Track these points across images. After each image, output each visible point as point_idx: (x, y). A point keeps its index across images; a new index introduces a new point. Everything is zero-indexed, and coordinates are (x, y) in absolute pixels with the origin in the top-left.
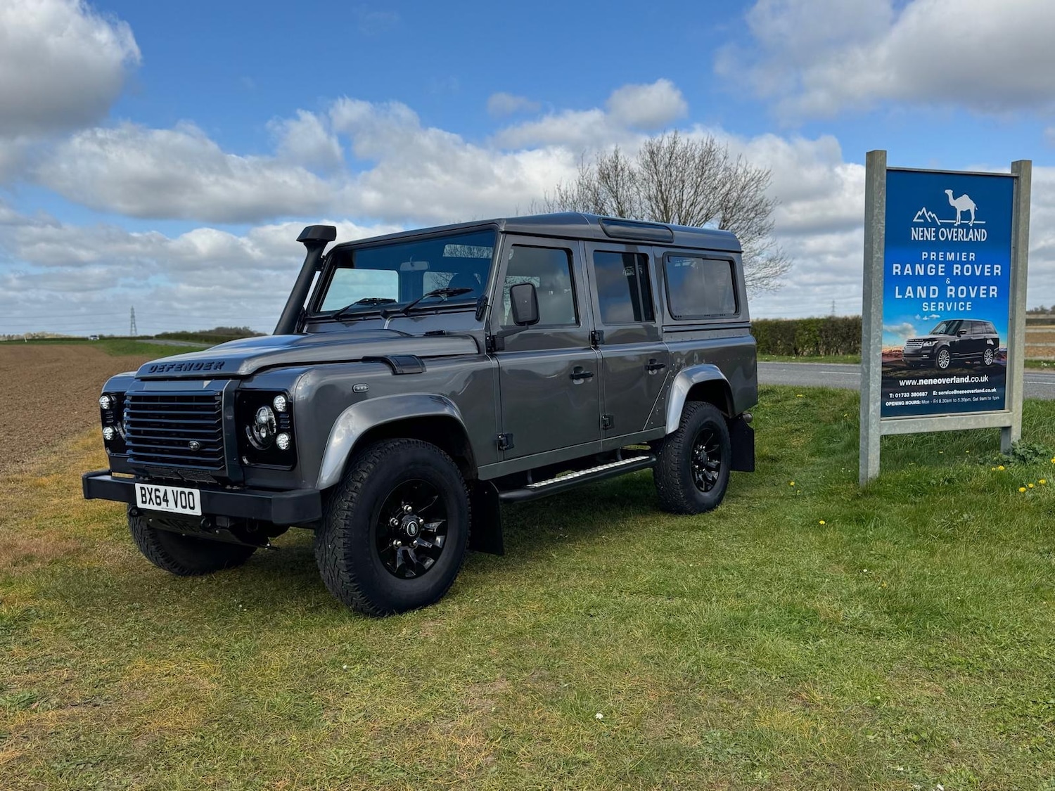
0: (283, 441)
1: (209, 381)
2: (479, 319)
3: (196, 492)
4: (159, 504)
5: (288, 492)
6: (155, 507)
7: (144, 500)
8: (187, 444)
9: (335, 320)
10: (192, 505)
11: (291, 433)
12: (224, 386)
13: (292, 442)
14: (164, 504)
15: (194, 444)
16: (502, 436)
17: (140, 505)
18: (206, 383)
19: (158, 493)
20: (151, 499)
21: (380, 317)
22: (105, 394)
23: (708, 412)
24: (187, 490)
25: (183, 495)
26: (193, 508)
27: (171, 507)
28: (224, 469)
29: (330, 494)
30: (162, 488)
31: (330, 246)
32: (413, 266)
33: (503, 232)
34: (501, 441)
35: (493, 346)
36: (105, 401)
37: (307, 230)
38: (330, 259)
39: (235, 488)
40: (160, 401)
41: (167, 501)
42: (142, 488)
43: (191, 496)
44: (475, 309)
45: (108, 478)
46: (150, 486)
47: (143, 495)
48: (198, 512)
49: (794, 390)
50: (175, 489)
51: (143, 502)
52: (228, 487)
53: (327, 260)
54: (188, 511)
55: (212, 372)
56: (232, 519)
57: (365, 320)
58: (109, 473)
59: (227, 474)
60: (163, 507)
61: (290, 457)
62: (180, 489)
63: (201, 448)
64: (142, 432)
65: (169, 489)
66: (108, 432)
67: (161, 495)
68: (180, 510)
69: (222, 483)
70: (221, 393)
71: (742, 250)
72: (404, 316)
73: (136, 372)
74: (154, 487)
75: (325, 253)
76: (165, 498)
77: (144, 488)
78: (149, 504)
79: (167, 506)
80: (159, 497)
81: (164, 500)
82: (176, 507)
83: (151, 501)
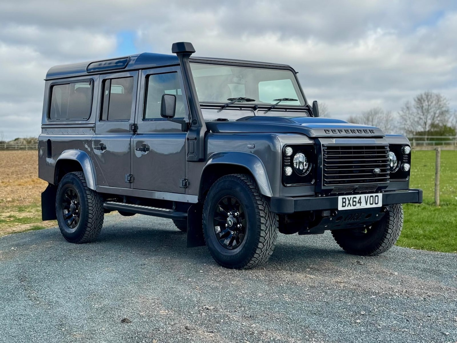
0: (406, 167)
3: (380, 195)
4: (355, 205)
6: (352, 208)
7: (344, 204)
10: (376, 202)
14: (358, 205)
15: (377, 170)
19: (355, 199)
20: (349, 203)
24: (374, 195)
25: (372, 198)
26: (377, 204)
27: (363, 206)
30: (358, 196)
41: (360, 203)
42: (343, 199)
43: (377, 198)
46: (349, 196)
47: (343, 202)
48: (380, 205)
50: (366, 195)
51: (343, 206)
54: (374, 206)
60: (358, 207)
62: (370, 195)
63: (381, 172)
65: (363, 196)
66: (288, 170)
67: (357, 200)
68: (369, 206)
74: (352, 196)
76: (359, 201)
77: (345, 198)
78: (348, 206)
79: (360, 205)
80: (355, 201)
81: (358, 203)
82: (366, 205)
83: (349, 205)
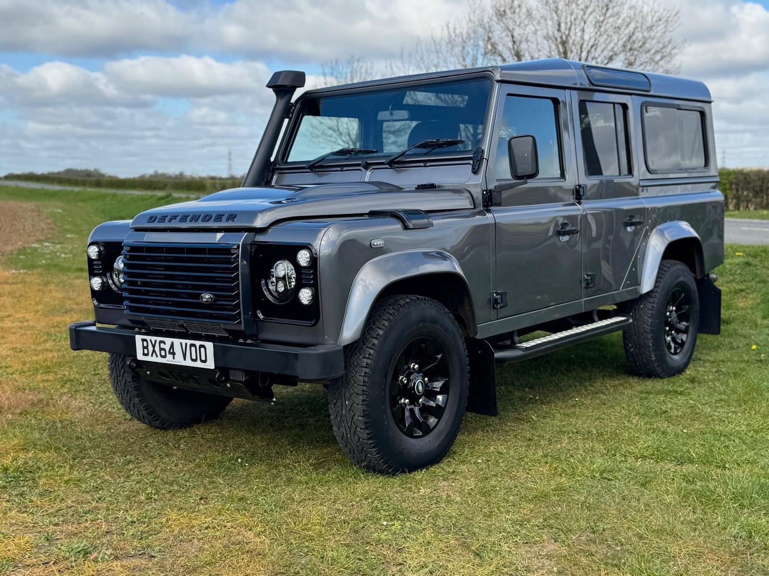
0: (305, 296)
1: (223, 234)
2: (475, 171)
3: (210, 346)
4: (165, 357)
5: (313, 348)
6: (159, 360)
7: (146, 351)
8: (198, 296)
9: (309, 170)
10: (203, 358)
11: (315, 287)
12: (240, 240)
13: (315, 297)
14: (170, 357)
15: (207, 297)
16: (498, 294)
17: (140, 357)
18: (219, 235)
19: (162, 346)
20: (154, 351)
21: (361, 168)
22: (92, 244)
23: (680, 271)
24: (198, 343)
25: (193, 348)
26: (205, 361)
27: (179, 360)
28: (240, 323)
29: (352, 349)
30: (168, 341)
31: (298, 93)
32: (391, 114)
33: (498, 81)
34: (496, 299)
35: (490, 200)
36: (93, 251)
37: (277, 75)
38: (298, 106)
39: (249, 341)
40: (166, 253)
41: (174, 354)
42: (143, 340)
43: (203, 350)
44: (471, 162)
45: (93, 328)
46: (153, 338)
47: (144, 348)
48: (210, 365)
49: (731, 248)
50: (184, 341)
51: (144, 354)
52: (241, 341)
53: (295, 107)
54: (199, 364)
55: (224, 224)
56: (247, 372)
57: (342, 171)
58: (94, 325)
59: (242, 327)
60: (169, 360)
61: (312, 312)
62: (189, 342)
63: (215, 301)
64: (139, 283)
65: (177, 342)
66: (97, 282)
67: (167, 347)
68: (188, 363)
69: (235, 335)
70: (238, 246)
71: (712, 100)
72: (387, 168)
73: (131, 221)
74: (159, 339)
75: (293, 100)
76: (172, 351)
77: (146, 340)
78: (152, 356)
79: (174, 358)
80: (164, 350)
81: (170, 353)
82: (185, 359)
83: (154, 354)
